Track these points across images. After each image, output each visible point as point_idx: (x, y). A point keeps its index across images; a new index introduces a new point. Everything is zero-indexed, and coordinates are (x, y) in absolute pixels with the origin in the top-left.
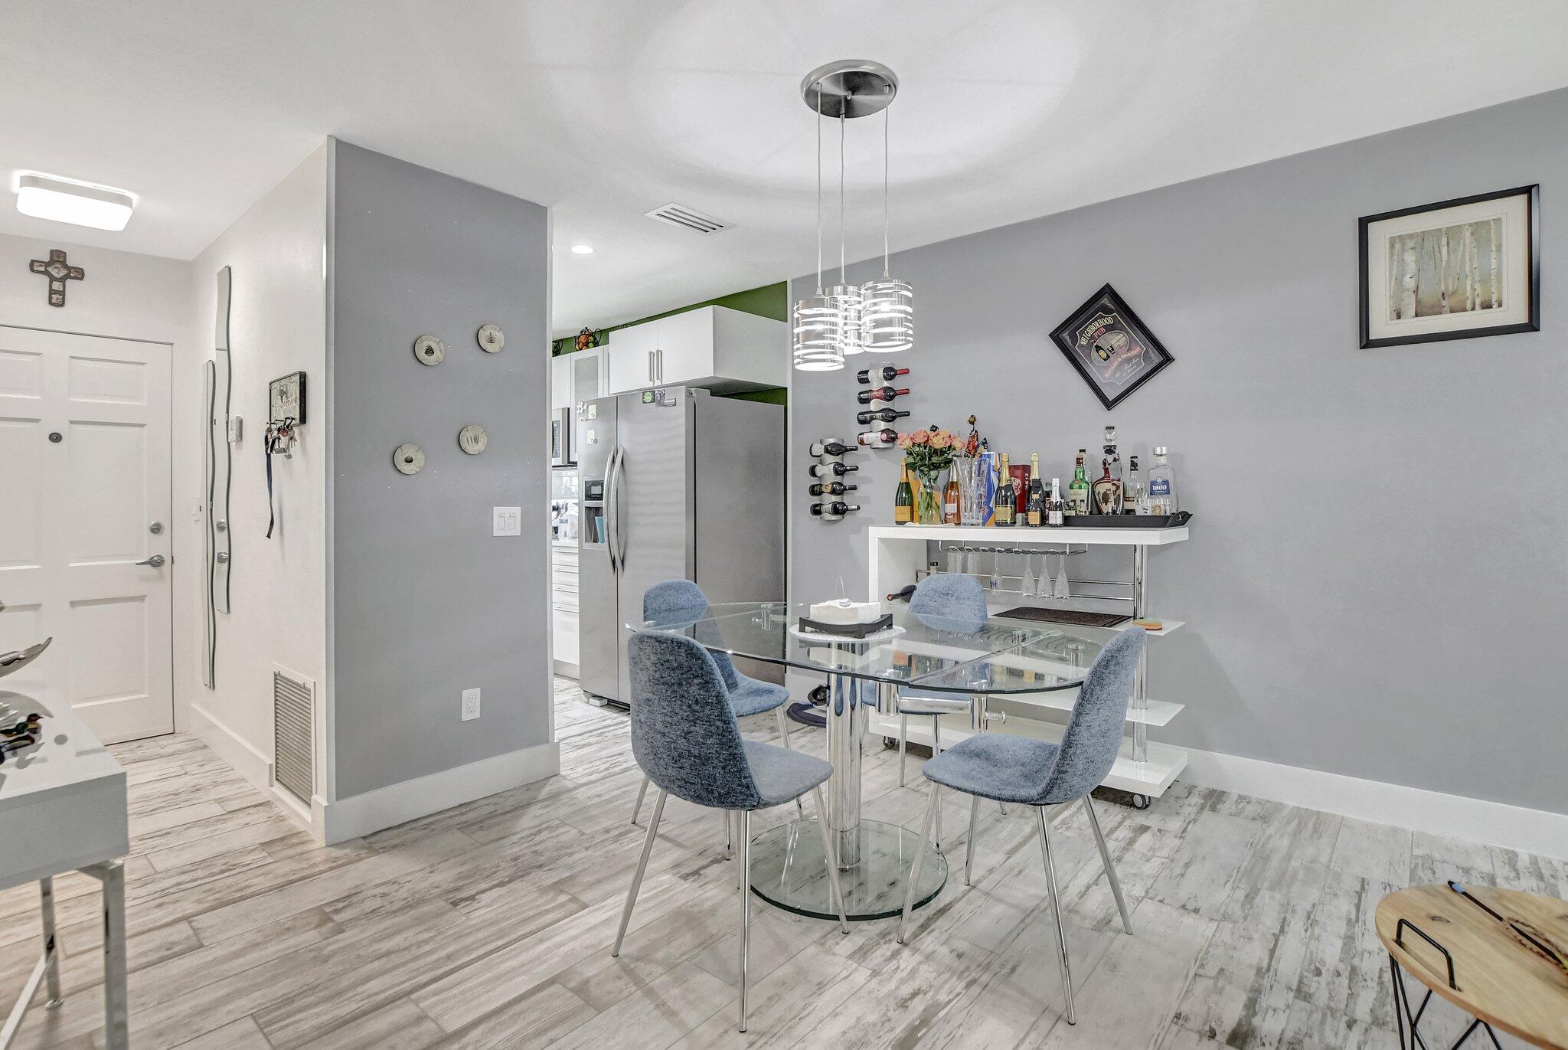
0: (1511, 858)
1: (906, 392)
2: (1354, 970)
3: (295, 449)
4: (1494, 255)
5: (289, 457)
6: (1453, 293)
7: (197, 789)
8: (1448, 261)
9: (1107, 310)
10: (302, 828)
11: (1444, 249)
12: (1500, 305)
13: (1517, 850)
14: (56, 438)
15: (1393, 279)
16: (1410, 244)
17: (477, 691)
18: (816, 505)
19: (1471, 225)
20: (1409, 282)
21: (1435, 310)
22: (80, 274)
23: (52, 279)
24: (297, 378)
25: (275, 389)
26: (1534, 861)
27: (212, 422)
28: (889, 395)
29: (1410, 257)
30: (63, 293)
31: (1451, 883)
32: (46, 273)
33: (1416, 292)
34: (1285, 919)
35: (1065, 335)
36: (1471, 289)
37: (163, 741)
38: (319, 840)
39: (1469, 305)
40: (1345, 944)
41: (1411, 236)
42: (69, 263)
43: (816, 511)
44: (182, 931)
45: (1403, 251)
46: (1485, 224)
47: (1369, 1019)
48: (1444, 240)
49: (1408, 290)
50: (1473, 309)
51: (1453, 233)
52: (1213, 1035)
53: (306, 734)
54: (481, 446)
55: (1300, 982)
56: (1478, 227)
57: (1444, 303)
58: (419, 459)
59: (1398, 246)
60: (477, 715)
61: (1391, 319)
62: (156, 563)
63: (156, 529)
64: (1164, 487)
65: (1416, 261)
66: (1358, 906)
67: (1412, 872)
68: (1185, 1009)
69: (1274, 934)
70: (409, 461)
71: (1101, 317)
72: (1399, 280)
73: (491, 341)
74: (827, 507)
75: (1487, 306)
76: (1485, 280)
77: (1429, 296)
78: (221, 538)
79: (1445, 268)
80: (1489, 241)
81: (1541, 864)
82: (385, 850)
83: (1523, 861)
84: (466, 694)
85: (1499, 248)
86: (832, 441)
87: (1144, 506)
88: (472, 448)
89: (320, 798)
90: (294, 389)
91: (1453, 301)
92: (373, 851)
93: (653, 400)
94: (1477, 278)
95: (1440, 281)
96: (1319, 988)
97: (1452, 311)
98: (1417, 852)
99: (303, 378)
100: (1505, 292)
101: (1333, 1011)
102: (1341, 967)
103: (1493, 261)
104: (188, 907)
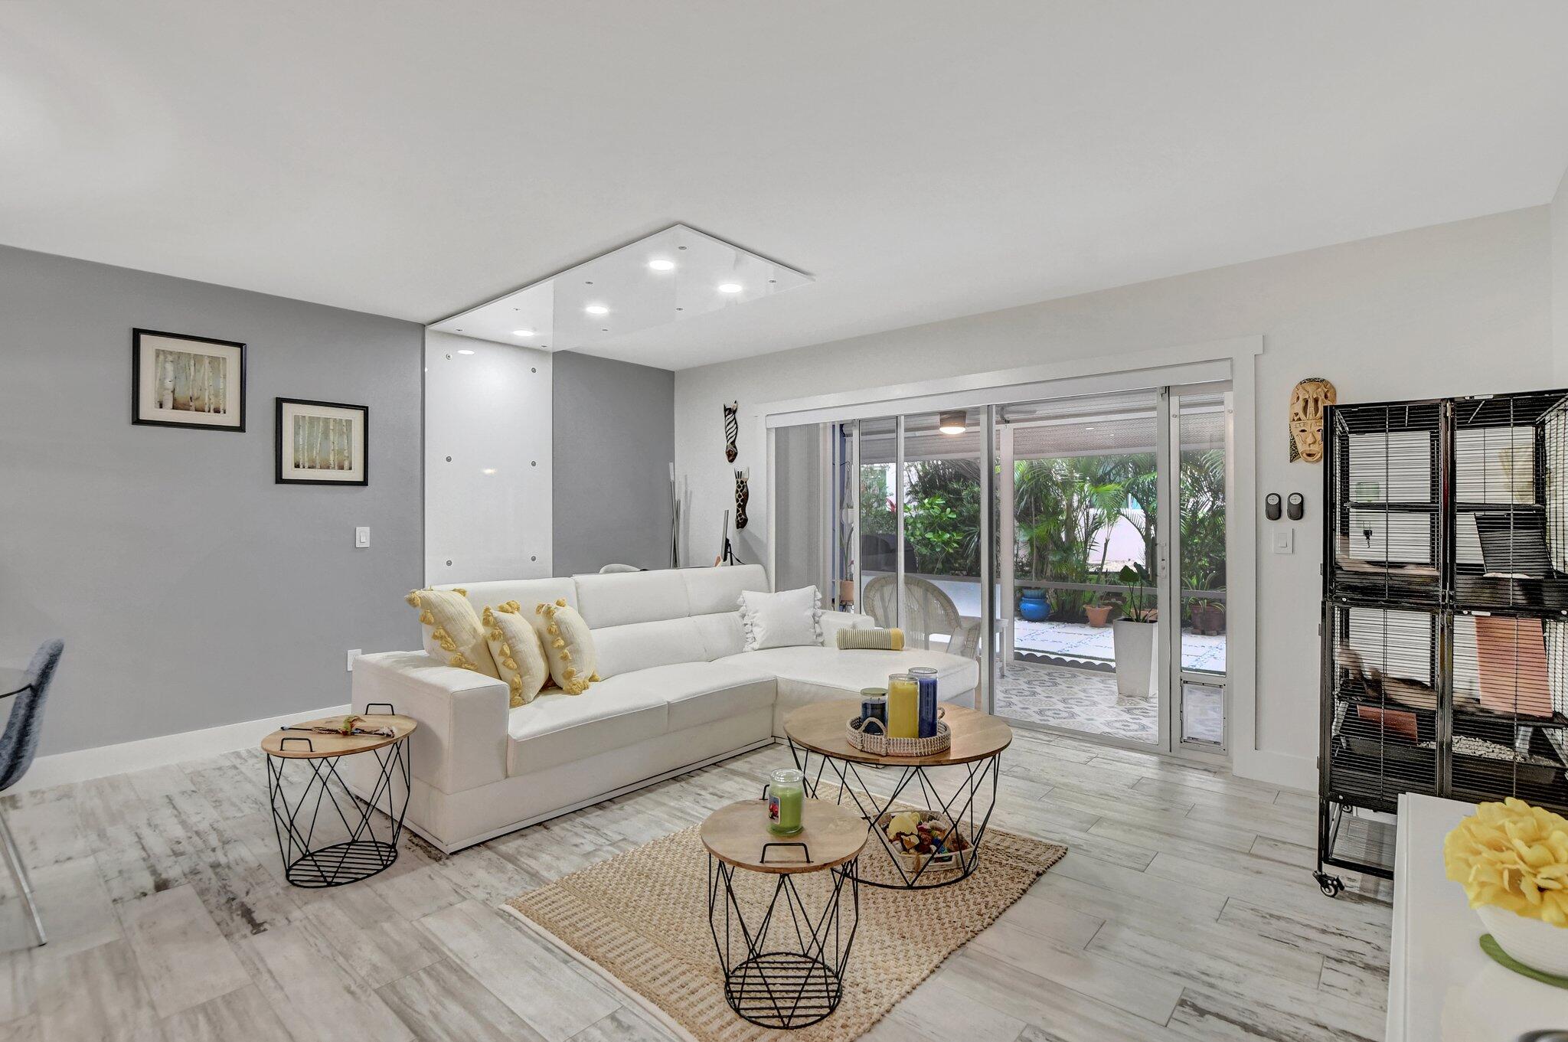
0: (238, 755)
2: (197, 833)
4: (222, 380)
6: (198, 399)
8: (194, 376)
11: (192, 368)
12: (225, 412)
13: (238, 750)
15: (158, 379)
16: (170, 358)
19: (209, 357)
20: (169, 385)
21: (185, 407)
26: (249, 752)
29: (169, 367)
31: (282, 728)
33: (172, 393)
34: (136, 833)
36: (207, 398)
39: (207, 409)
40: (182, 825)
41: (170, 352)
45: (165, 361)
46: (218, 359)
47: (221, 844)
48: (192, 362)
49: (168, 389)
50: (209, 411)
51: (198, 359)
52: (145, 895)
55: (173, 851)
56: (214, 360)
57: (191, 404)
59: (161, 357)
61: (156, 407)
65: (174, 371)
66: (174, 807)
67: (192, 781)
68: (116, 894)
69: (137, 842)
72: (162, 381)
75: (217, 411)
76: (216, 396)
77: (183, 395)
79: (193, 381)
80: (219, 371)
81: (254, 752)
83: (244, 754)
85: (225, 377)
91: (198, 404)
94: (212, 392)
95: (189, 388)
96: (185, 846)
97: (196, 410)
98: (187, 772)
100: (227, 403)
101: (202, 851)
102: (189, 834)
103: (221, 384)
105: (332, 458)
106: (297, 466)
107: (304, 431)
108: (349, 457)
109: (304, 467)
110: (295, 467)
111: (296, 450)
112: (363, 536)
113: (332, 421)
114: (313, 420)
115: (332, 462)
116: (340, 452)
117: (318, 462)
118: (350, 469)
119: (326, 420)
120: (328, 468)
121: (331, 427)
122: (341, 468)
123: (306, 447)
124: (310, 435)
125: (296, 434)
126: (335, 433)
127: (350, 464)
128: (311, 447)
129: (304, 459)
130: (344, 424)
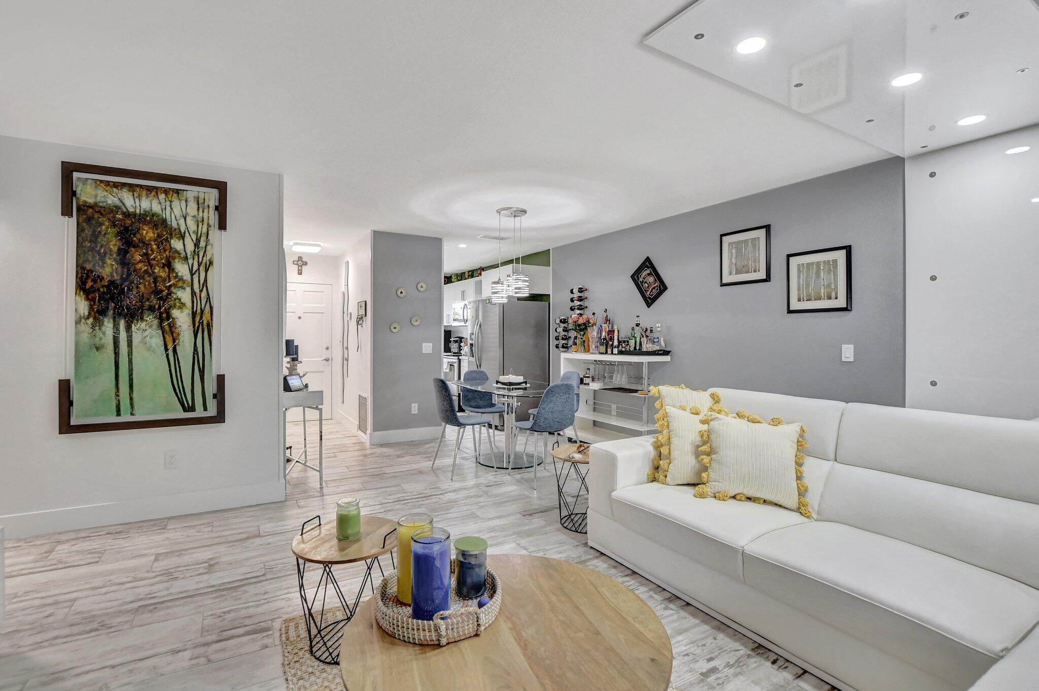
1: (586, 298)
3: (364, 324)
4: (757, 251)
5: (362, 327)
6: (746, 265)
7: (337, 432)
8: (745, 253)
9: (648, 268)
10: (364, 441)
11: (744, 248)
12: (759, 271)
14: (300, 318)
15: (729, 259)
16: (734, 245)
17: (417, 404)
18: (557, 344)
19: (751, 239)
20: (734, 260)
21: (741, 272)
22: (306, 264)
23: (299, 266)
24: (364, 302)
25: (359, 306)
27: (344, 312)
28: (580, 299)
29: (734, 251)
30: (301, 270)
32: (297, 264)
33: (735, 265)
35: (636, 277)
36: (751, 264)
37: (329, 421)
38: (368, 444)
39: (750, 271)
41: (734, 243)
42: (303, 260)
43: (557, 347)
44: (332, 455)
45: (732, 248)
46: (755, 239)
48: (744, 245)
49: (733, 264)
51: (746, 242)
53: (366, 412)
54: (418, 323)
56: (753, 241)
57: (743, 269)
58: (398, 327)
59: (731, 246)
60: (416, 412)
61: (729, 275)
62: (327, 360)
63: (327, 348)
64: (657, 340)
65: (736, 253)
70: (395, 328)
71: (646, 270)
72: (731, 259)
73: (422, 287)
74: (560, 345)
75: (755, 271)
76: (755, 261)
77: (739, 266)
78: (346, 351)
79: (744, 256)
80: (755, 246)
82: (386, 447)
84: (413, 405)
85: (758, 249)
86: (563, 318)
87: (647, 346)
88: (415, 324)
89: (369, 432)
90: (364, 306)
91: (746, 269)
92: (382, 447)
93: (489, 302)
94: (753, 260)
95: (742, 261)
97: (745, 273)
99: (366, 302)
100: (760, 265)
103: (757, 254)
104: (334, 451)
105: (822, 291)
106: (799, 300)
107: (803, 275)
108: (836, 289)
109: (803, 301)
110: (798, 301)
111: (799, 289)
112: (848, 353)
113: (822, 263)
114: (809, 265)
115: (822, 295)
116: (829, 286)
117: (812, 296)
118: (836, 298)
119: (818, 264)
120: (820, 299)
121: (822, 268)
122: (829, 298)
123: (805, 285)
124: (808, 276)
125: (799, 277)
126: (824, 273)
127: (836, 294)
128: (808, 285)
129: (803, 295)
130: (831, 263)
